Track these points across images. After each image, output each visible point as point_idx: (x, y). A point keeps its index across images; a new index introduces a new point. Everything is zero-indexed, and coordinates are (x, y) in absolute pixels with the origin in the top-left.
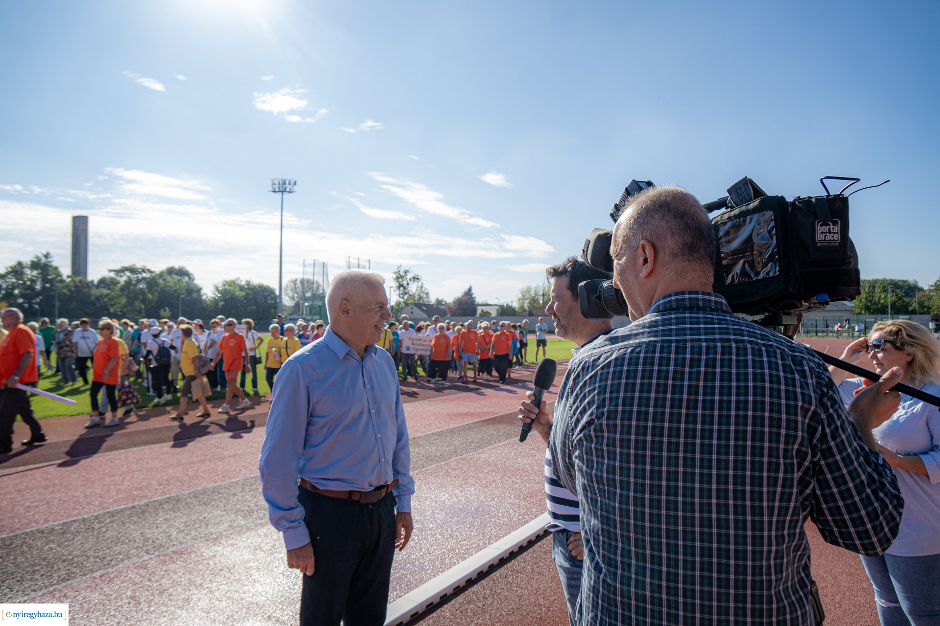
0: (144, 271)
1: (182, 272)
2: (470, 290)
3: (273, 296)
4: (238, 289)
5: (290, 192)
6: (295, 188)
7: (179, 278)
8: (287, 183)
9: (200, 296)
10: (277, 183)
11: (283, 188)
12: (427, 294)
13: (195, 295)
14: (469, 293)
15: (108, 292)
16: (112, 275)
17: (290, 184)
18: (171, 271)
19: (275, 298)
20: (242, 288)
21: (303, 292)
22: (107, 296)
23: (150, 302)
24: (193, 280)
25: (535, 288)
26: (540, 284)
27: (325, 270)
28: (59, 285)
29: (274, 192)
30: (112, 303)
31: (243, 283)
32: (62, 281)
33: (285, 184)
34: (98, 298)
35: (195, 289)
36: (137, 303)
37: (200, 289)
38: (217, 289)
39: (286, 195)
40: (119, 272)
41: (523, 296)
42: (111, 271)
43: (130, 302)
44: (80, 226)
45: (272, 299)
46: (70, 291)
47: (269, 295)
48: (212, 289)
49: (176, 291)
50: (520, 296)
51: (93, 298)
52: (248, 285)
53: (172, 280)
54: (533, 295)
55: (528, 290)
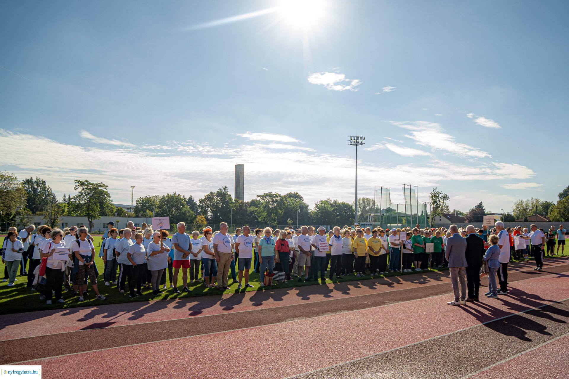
0: (276, 196)
1: (296, 196)
2: (481, 204)
3: (350, 209)
4: (329, 206)
5: (361, 144)
6: (364, 141)
7: (295, 199)
8: (359, 139)
9: (307, 210)
10: (353, 139)
11: (357, 142)
12: (447, 207)
13: (304, 210)
14: (480, 206)
15: (257, 209)
16: (258, 199)
17: (361, 139)
18: (290, 195)
19: (352, 211)
20: (332, 205)
21: (364, 207)
22: (256, 211)
23: (280, 214)
24: (303, 200)
25: (526, 201)
26: (530, 199)
27: (388, 193)
28: (231, 205)
29: (351, 144)
30: (259, 215)
31: (332, 202)
32: (232, 203)
33: (358, 139)
34: (252, 212)
35: (305, 206)
36: (273, 215)
37: (308, 206)
38: (317, 206)
39: (359, 146)
40: (262, 197)
41: (517, 207)
42: (258, 196)
43: (269, 215)
44: (239, 170)
45: (350, 211)
46: (237, 208)
47: (349, 209)
48: (314, 205)
49: (294, 207)
50: (515, 207)
51: (248, 212)
52: (335, 203)
53: (291, 200)
54: (525, 207)
55: (521, 203)
